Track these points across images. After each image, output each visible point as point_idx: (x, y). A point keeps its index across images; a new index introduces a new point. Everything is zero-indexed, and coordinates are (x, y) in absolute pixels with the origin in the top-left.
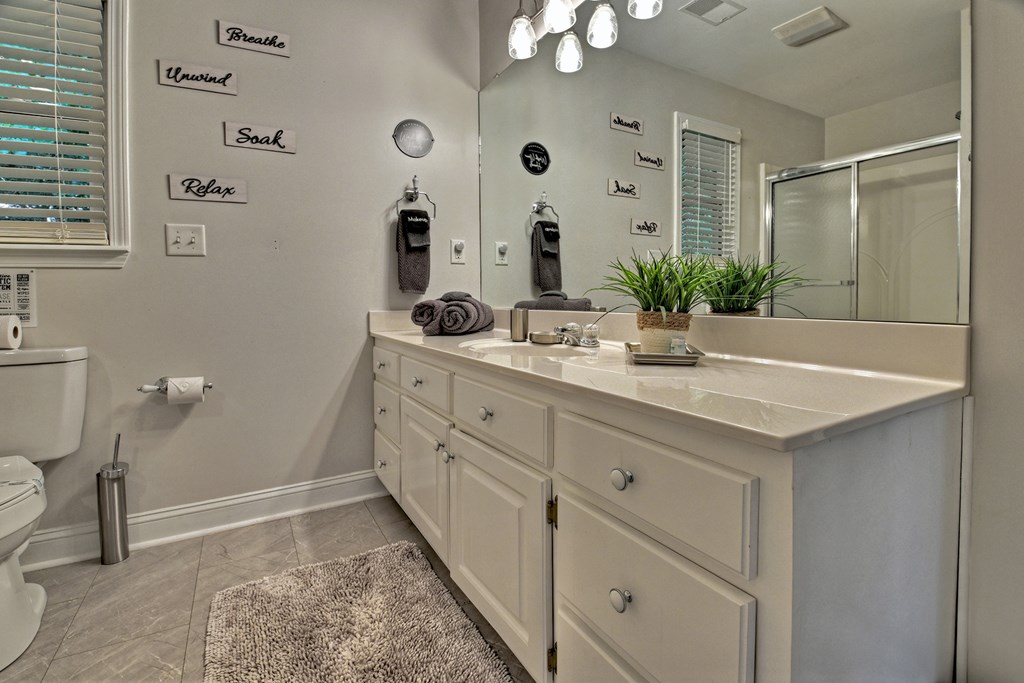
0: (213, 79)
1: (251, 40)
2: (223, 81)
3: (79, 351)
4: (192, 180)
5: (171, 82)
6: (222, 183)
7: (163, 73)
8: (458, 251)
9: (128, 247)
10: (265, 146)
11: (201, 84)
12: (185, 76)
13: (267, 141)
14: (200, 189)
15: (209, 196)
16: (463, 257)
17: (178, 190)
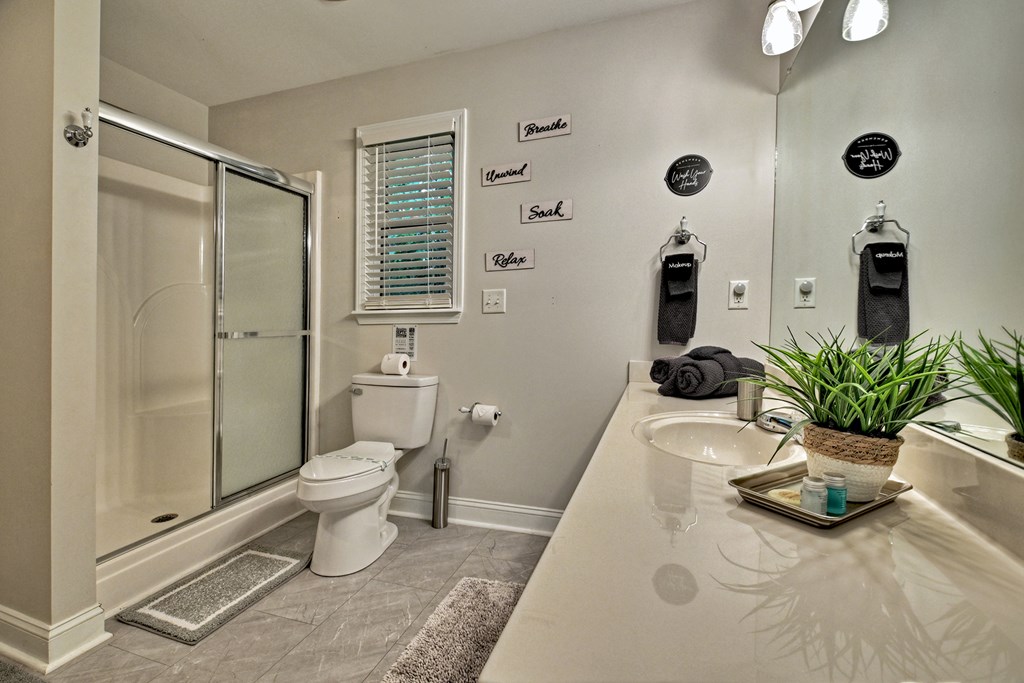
0: (515, 173)
1: (543, 129)
2: (521, 172)
3: (432, 379)
4: (499, 255)
5: (489, 183)
6: (517, 255)
7: (485, 177)
8: (738, 294)
9: (461, 309)
10: (549, 218)
11: (508, 179)
12: (497, 176)
13: (550, 214)
14: (505, 261)
15: (510, 266)
16: (745, 301)
17: (491, 264)
